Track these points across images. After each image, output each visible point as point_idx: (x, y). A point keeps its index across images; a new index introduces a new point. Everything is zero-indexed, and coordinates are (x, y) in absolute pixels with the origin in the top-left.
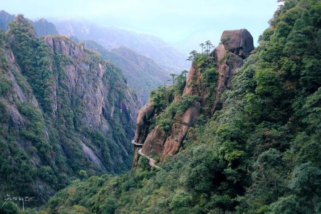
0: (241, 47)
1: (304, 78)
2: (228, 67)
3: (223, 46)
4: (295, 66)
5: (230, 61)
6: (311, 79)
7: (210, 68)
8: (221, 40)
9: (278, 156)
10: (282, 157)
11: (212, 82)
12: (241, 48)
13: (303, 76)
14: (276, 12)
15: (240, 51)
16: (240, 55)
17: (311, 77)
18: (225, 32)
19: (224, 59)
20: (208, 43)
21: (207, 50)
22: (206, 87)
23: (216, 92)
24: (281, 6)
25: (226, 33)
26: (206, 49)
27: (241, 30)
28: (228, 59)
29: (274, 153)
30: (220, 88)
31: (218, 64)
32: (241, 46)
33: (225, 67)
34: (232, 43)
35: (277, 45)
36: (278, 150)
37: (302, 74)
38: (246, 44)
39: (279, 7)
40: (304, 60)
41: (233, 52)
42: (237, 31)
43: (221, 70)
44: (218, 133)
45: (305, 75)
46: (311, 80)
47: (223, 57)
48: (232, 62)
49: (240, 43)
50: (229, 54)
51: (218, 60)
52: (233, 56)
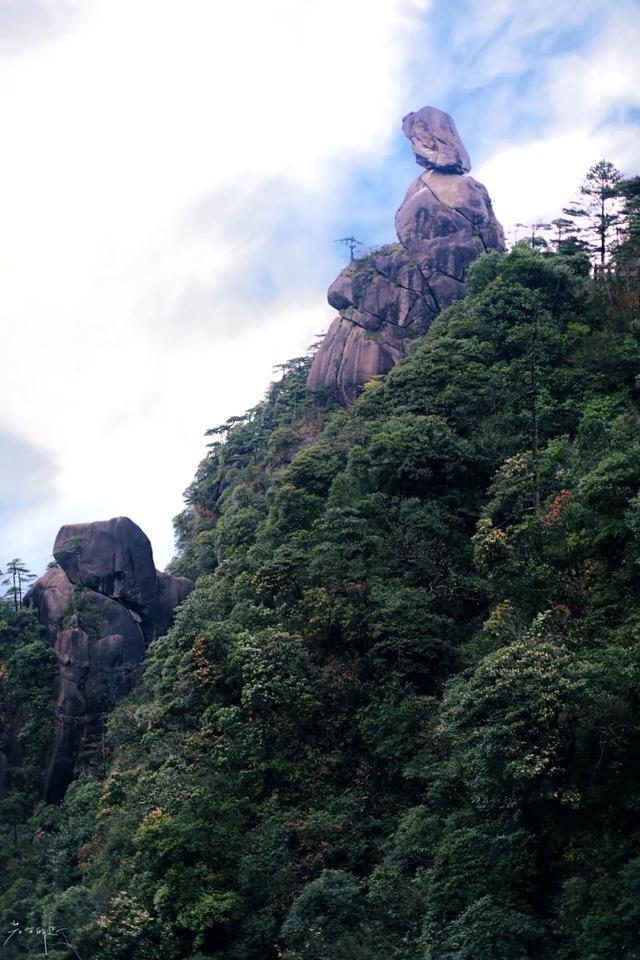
0: (120, 573)
1: (383, 644)
2: (86, 636)
3: (62, 574)
4: (350, 610)
5: (86, 615)
6: (407, 648)
7: (28, 642)
8: (55, 555)
9: (356, 889)
10: (365, 891)
11: (36, 684)
12: (119, 575)
13: (380, 639)
14: (204, 463)
15: (116, 582)
16: (116, 594)
17: (405, 640)
18: (65, 532)
19: (70, 612)
20: (15, 568)
21: (14, 590)
22: (18, 704)
23: (53, 714)
24: (216, 444)
25: (67, 535)
26: (12, 586)
27: (114, 521)
28: (80, 610)
29: (341, 884)
30: (64, 703)
31: (52, 628)
32: (118, 569)
33: (75, 635)
34: (90, 562)
35: (286, 555)
36: (347, 871)
37: (377, 634)
38: (131, 561)
39: (212, 449)
40: (376, 594)
41: (95, 589)
42: (103, 524)
43: (64, 645)
44: (142, 842)
45: (384, 636)
46: (406, 650)
47: (65, 607)
48: (94, 620)
49: (114, 559)
50: (83, 594)
51: (50, 616)
52: (94, 601)
